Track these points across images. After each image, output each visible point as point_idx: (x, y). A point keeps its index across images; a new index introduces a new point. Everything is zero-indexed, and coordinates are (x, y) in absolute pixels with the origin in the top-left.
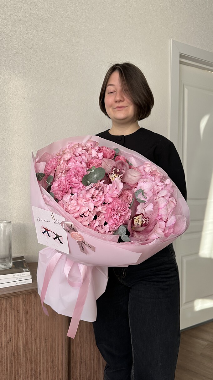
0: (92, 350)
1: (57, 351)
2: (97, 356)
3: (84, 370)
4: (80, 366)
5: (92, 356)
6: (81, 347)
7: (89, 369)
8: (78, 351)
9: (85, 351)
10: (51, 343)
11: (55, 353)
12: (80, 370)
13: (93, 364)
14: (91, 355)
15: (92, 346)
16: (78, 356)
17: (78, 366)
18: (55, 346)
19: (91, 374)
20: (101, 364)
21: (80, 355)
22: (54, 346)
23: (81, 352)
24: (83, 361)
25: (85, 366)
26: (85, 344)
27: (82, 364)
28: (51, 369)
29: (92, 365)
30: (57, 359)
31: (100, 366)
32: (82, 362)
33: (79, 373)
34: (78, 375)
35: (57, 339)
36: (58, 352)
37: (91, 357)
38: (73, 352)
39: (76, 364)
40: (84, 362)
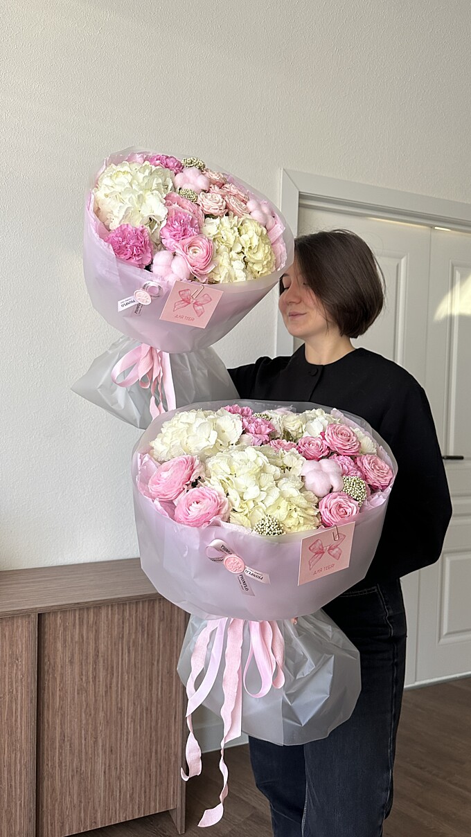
0: (84, 722)
1: (19, 717)
2: (92, 734)
3: (68, 754)
4: (61, 747)
5: (83, 731)
6: (62, 715)
7: (76, 754)
8: (58, 721)
9: (71, 721)
10: (8, 705)
11: (16, 721)
12: (60, 754)
13: (85, 745)
14: (81, 730)
15: (83, 715)
16: (58, 729)
17: (57, 747)
18: (16, 709)
19: (81, 761)
20: (101, 747)
21: (61, 728)
22: (14, 708)
23: (62, 724)
24: (66, 740)
25: (70, 747)
26: (70, 711)
27: (64, 743)
28: (8, 746)
29: (83, 746)
30: (19, 730)
31: (98, 750)
32: (64, 740)
33: (59, 757)
34: (57, 761)
35: (19, 698)
36: (21, 719)
37: (81, 734)
38: (48, 723)
39: (53, 742)
40: (68, 740)
